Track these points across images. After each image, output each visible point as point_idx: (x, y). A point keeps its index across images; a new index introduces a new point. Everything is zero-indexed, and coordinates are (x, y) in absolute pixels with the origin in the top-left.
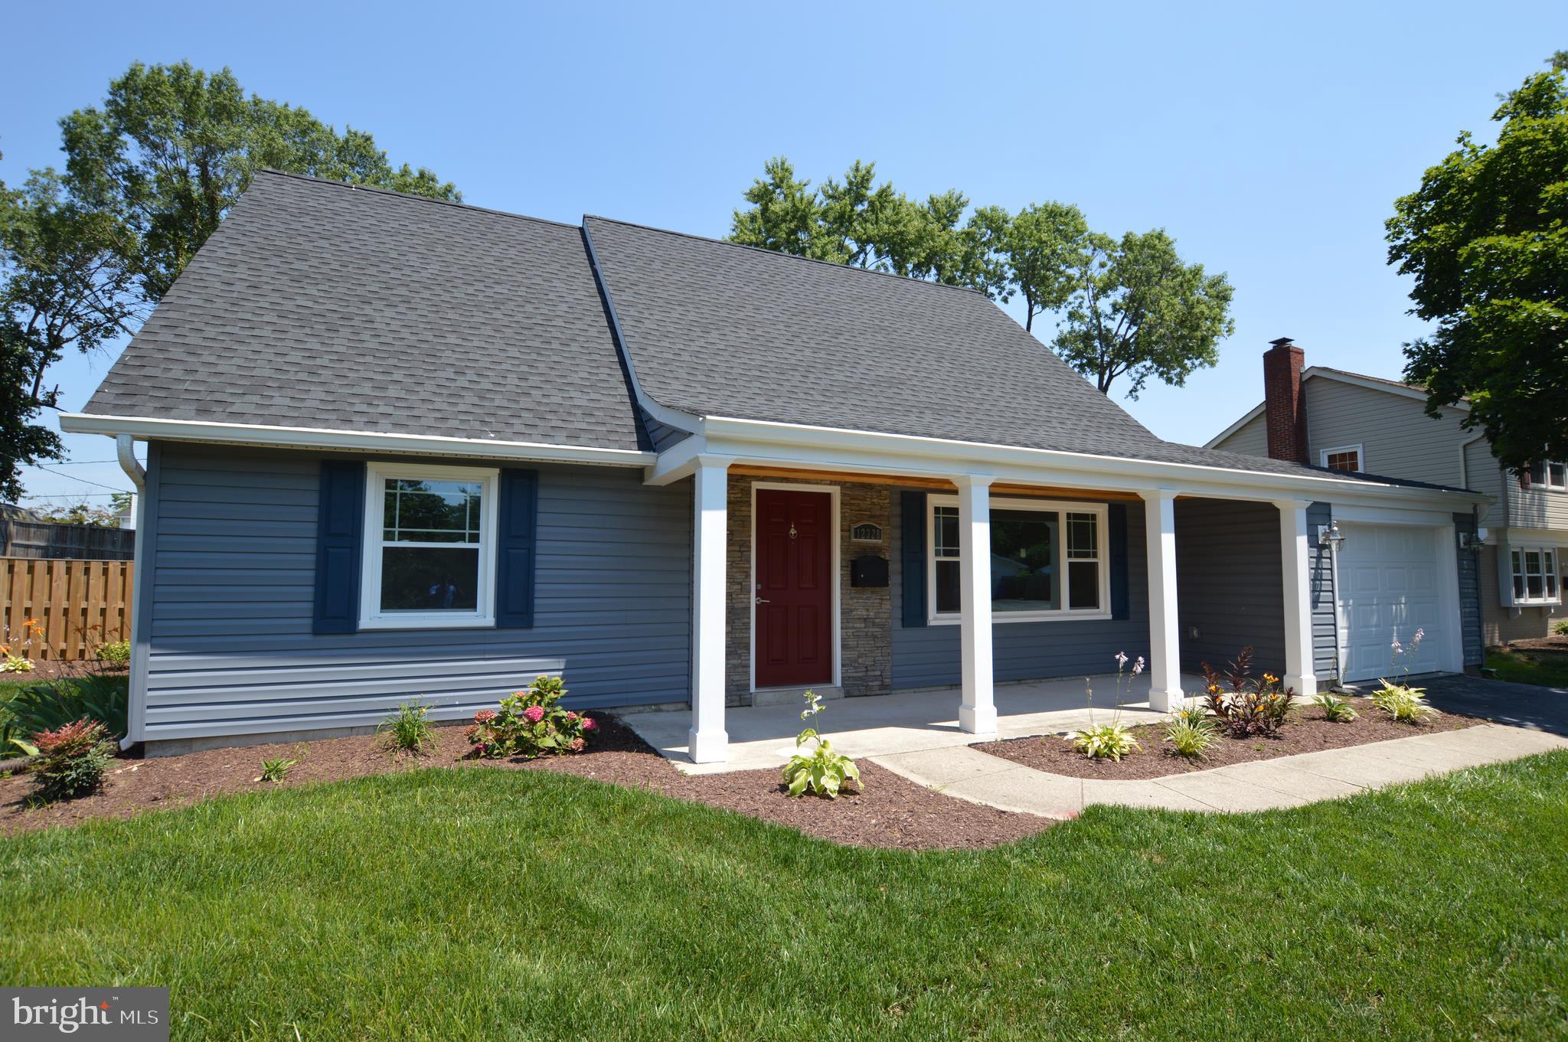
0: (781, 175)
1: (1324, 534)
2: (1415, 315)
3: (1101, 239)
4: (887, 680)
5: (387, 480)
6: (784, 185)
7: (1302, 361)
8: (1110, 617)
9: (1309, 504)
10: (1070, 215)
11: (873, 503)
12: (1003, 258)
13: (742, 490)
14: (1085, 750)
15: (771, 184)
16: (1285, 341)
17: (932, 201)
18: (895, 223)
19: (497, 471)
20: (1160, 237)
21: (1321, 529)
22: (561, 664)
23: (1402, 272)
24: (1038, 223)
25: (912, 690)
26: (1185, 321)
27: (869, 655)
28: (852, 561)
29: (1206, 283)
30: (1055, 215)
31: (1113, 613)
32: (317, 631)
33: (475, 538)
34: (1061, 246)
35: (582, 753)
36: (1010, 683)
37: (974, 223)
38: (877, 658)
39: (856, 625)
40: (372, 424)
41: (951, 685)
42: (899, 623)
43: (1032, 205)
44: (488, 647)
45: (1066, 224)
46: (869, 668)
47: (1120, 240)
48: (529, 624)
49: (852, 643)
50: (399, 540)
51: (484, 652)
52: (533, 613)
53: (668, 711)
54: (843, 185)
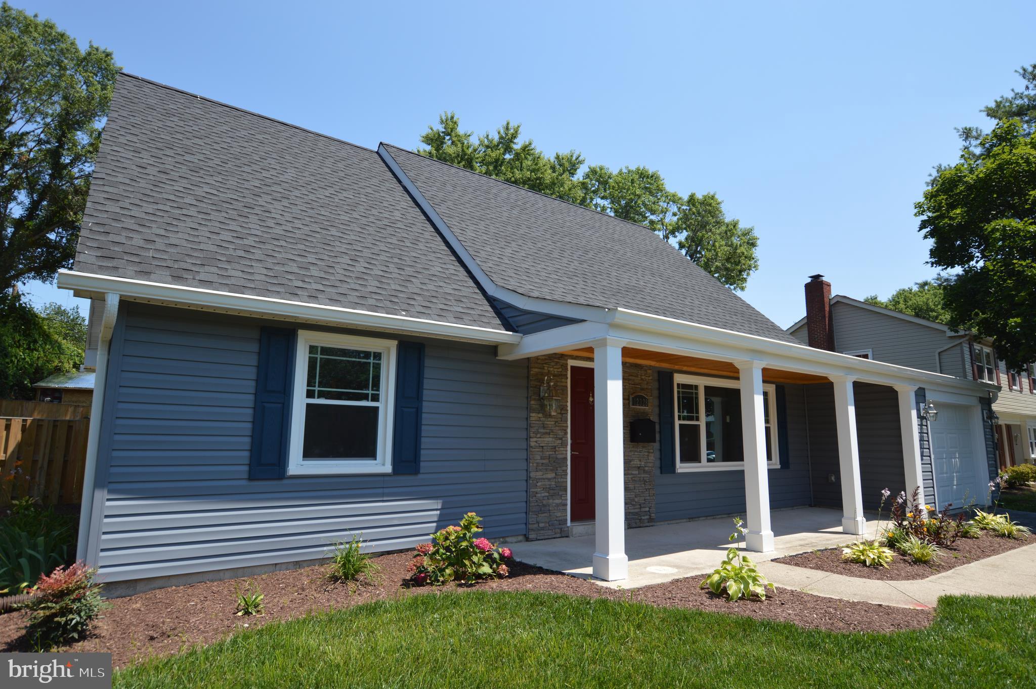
0: (450, 125)
1: (924, 409)
2: (930, 265)
3: (674, 196)
4: (653, 515)
5: (310, 346)
6: (453, 134)
7: (830, 291)
8: (779, 467)
9: (916, 388)
10: (654, 177)
11: (642, 379)
12: (606, 203)
13: (562, 366)
14: (864, 562)
15: (443, 132)
16: (819, 276)
17: (558, 157)
18: (533, 171)
19: (395, 343)
20: (713, 198)
21: (922, 405)
22: (438, 504)
23: (925, 237)
24: (633, 181)
25: (666, 523)
26: (730, 258)
27: (642, 495)
28: (631, 423)
29: (740, 233)
30: (644, 176)
31: (781, 463)
32: (252, 477)
33: (376, 398)
34: (647, 198)
35: (509, 577)
36: (723, 516)
37: (587, 176)
38: (647, 498)
39: (633, 472)
40: (313, 298)
41: (689, 518)
42: (658, 471)
43: (627, 168)
44: (386, 490)
45: (651, 184)
46: (642, 505)
47: (686, 198)
48: (416, 471)
49: (631, 486)
50: (318, 398)
51: (383, 495)
52: (419, 462)
53: (512, 543)
54: (496, 138)
